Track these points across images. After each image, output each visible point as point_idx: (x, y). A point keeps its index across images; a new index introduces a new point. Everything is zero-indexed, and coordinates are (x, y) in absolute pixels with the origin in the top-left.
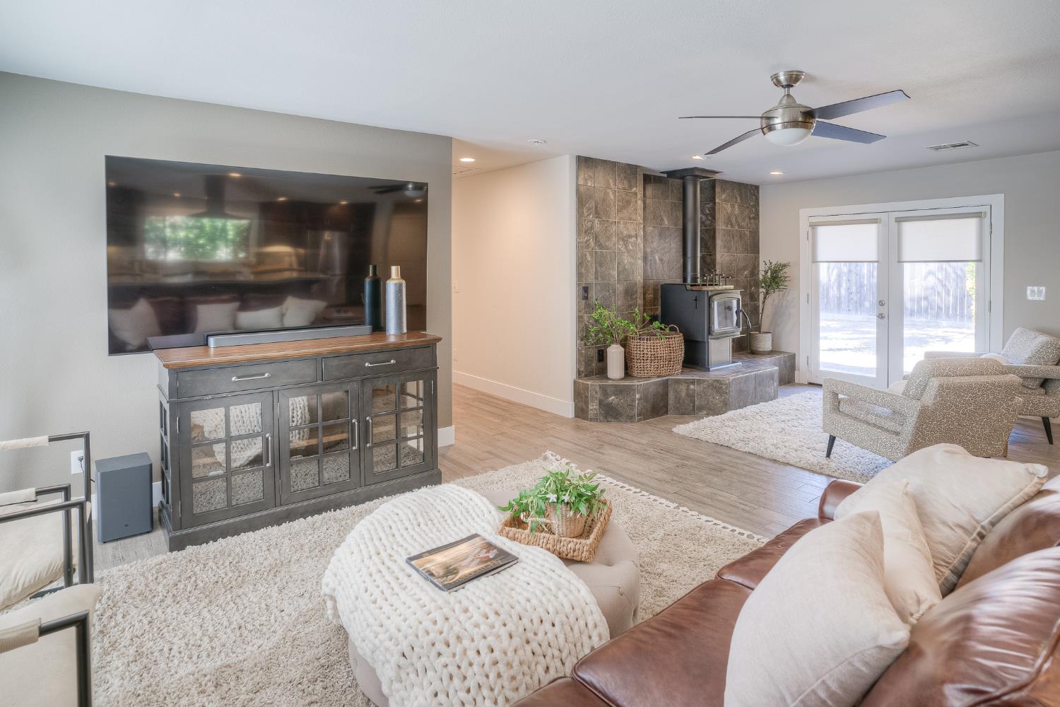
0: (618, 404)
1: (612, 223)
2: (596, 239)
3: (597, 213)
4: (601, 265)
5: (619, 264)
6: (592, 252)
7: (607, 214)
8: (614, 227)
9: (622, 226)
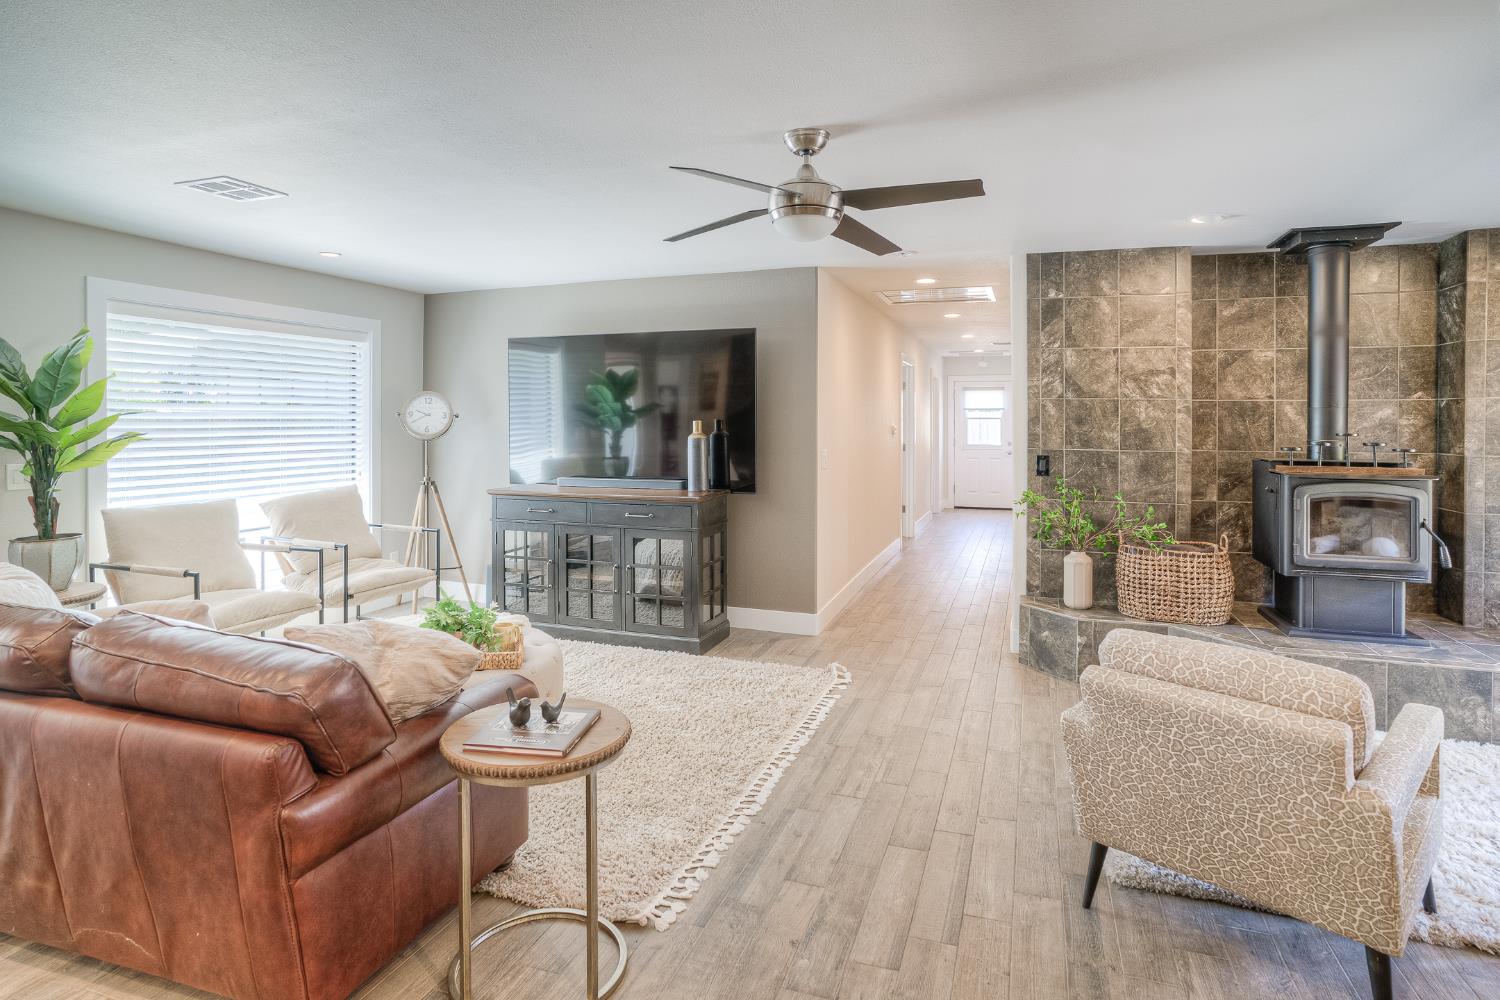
0: (1053, 645)
1: (1107, 353)
2: (1069, 380)
3: (1071, 339)
4: (1080, 422)
5: (1125, 420)
6: (1059, 402)
7: (1095, 339)
8: (1112, 359)
9: (1132, 357)
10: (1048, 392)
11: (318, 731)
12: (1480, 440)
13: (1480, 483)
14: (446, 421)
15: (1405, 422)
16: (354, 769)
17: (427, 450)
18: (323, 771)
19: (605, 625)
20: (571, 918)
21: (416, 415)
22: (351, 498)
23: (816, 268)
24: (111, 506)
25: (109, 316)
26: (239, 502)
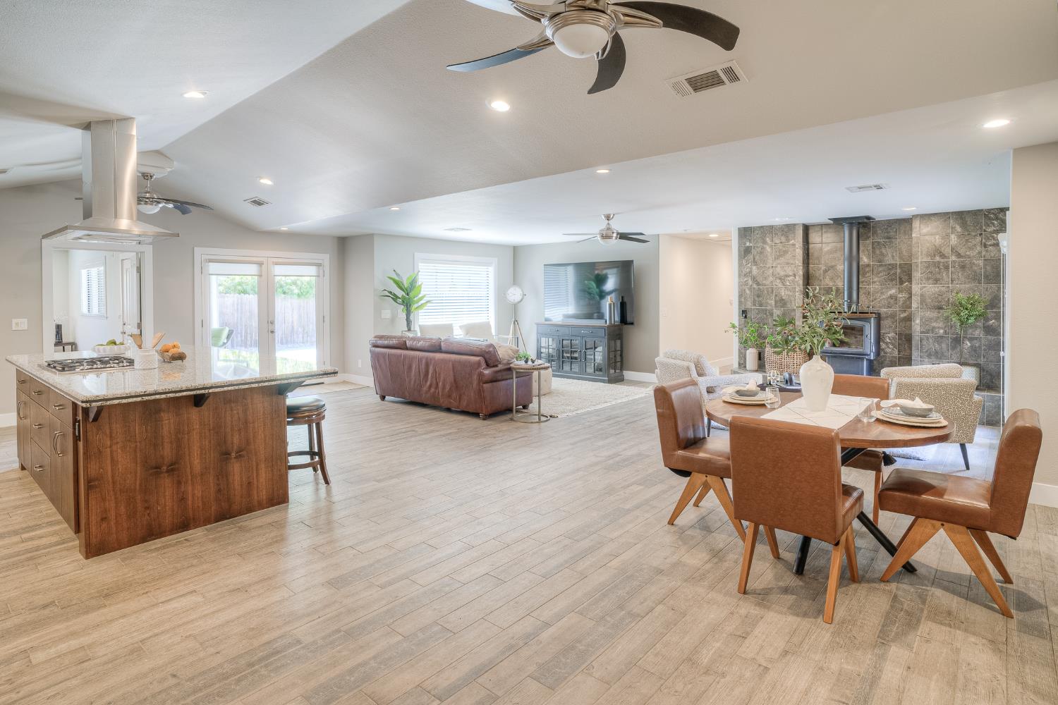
1: (769, 268)
2: (754, 279)
3: (755, 262)
4: (758, 296)
5: (776, 296)
6: (750, 289)
7: (764, 262)
8: (771, 271)
9: (778, 269)
10: (747, 285)
11: (487, 356)
12: (918, 303)
13: (918, 321)
14: (521, 297)
15: (901, 296)
16: (494, 366)
17: (515, 308)
18: (488, 365)
19: (575, 373)
20: (535, 415)
21: (511, 295)
22: (487, 325)
23: (658, 235)
24: (420, 324)
25: (420, 264)
26: (454, 325)
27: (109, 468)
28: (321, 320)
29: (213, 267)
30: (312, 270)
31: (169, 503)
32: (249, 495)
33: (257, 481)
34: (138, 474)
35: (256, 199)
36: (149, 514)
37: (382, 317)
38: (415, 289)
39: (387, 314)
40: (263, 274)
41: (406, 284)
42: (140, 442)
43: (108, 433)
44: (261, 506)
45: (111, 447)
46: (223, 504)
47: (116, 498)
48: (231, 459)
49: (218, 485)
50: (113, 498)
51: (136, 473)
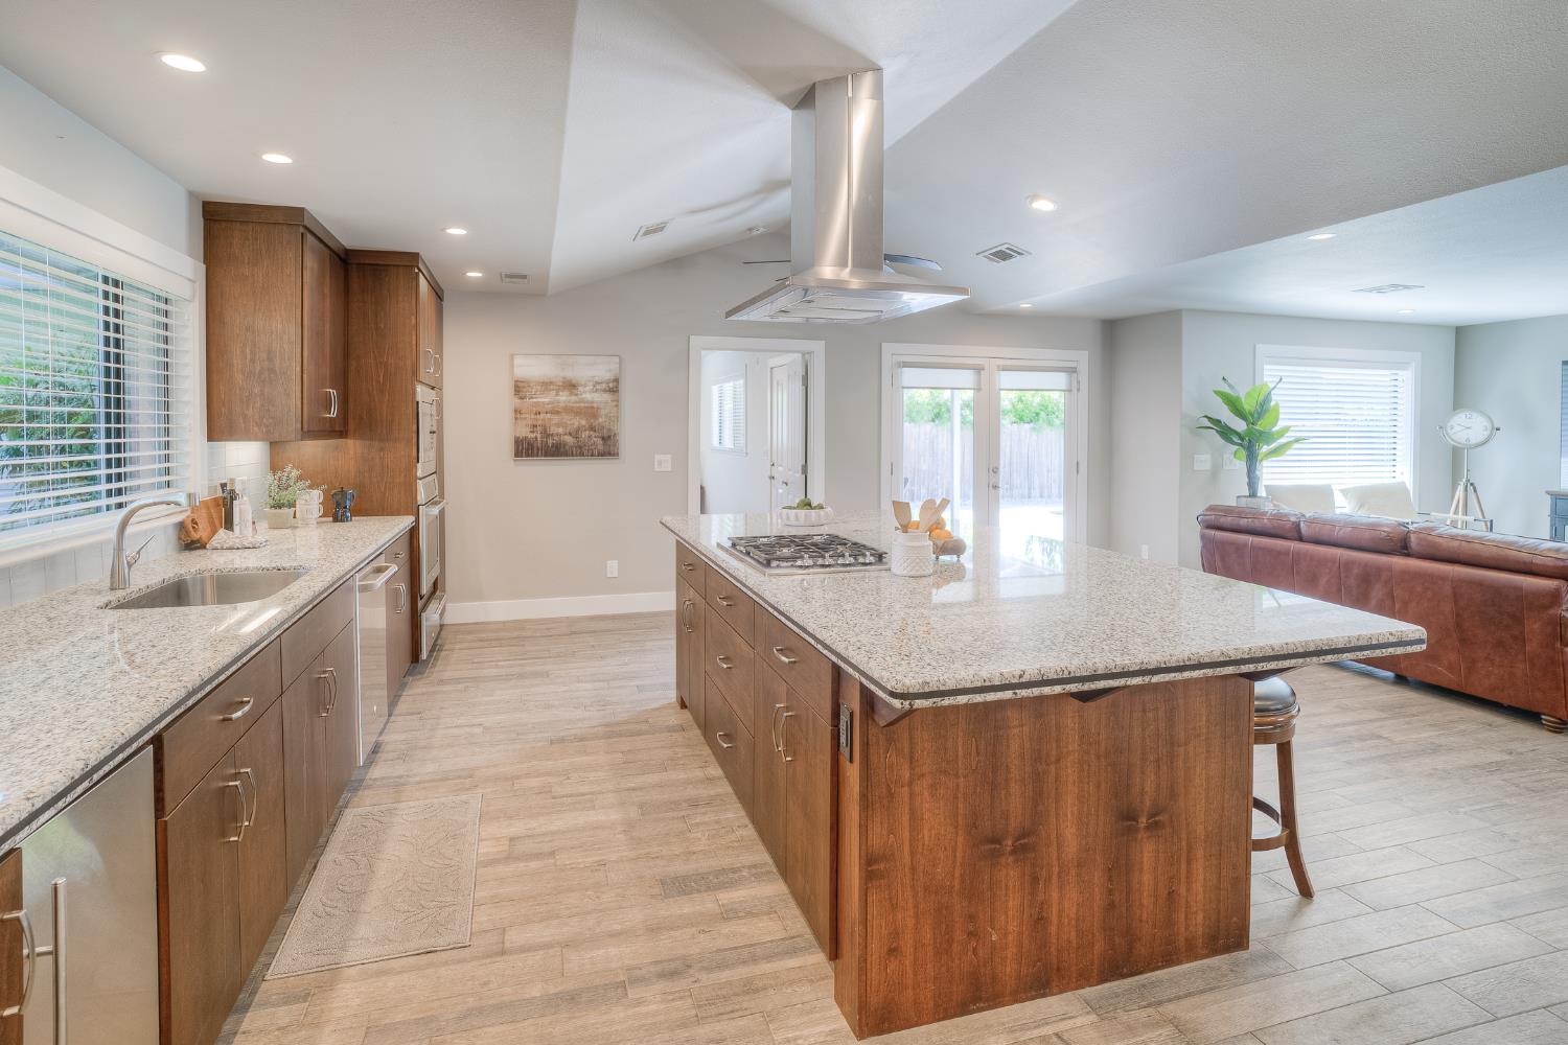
14: (1486, 434)
21: (1457, 428)
22: (1400, 489)
24: (1273, 482)
25: (1265, 367)
26: (1333, 487)
27: (907, 834)
28: (1072, 468)
29: (908, 376)
30: (1060, 379)
31: (1013, 927)
32: (1170, 923)
33: (1188, 890)
34: (959, 855)
35: (1003, 248)
36: (974, 949)
37: (1195, 468)
38: (1267, 415)
39: (1204, 462)
40: (983, 387)
41: (1248, 405)
42: (965, 777)
43: (906, 750)
44: (1192, 954)
45: (910, 784)
46: (1117, 939)
47: (916, 906)
48: (1137, 830)
49: (1110, 892)
50: (910, 905)
51: (955, 850)
